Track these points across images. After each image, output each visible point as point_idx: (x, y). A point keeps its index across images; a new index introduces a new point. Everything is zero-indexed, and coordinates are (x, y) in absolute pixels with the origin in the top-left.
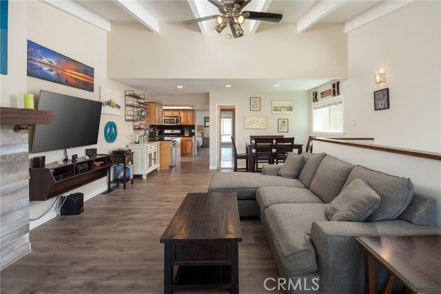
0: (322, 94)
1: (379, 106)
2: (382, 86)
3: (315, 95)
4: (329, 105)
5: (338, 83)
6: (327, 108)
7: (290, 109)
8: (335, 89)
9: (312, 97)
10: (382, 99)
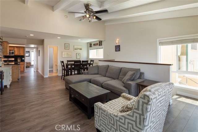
0: (94, 44)
1: (117, 50)
2: (118, 44)
3: (91, 45)
4: (97, 49)
5: (102, 41)
6: (96, 50)
7: (81, 49)
8: (100, 43)
9: (89, 45)
10: (118, 48)
